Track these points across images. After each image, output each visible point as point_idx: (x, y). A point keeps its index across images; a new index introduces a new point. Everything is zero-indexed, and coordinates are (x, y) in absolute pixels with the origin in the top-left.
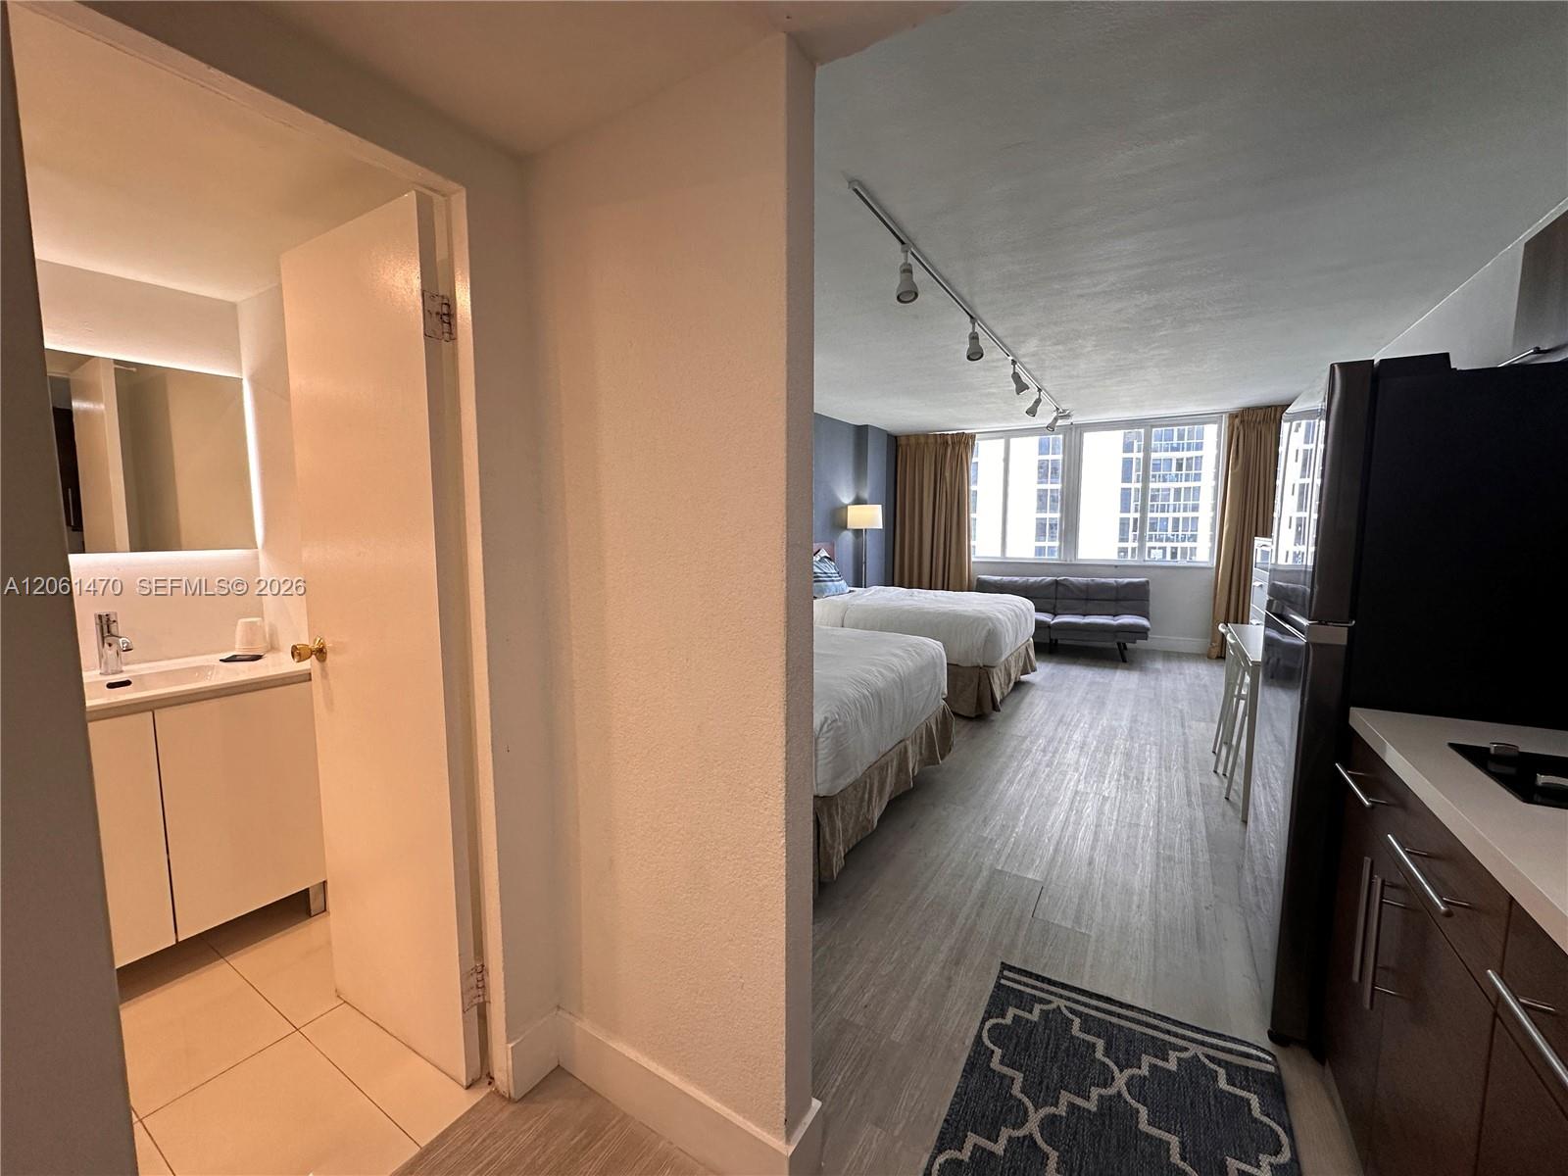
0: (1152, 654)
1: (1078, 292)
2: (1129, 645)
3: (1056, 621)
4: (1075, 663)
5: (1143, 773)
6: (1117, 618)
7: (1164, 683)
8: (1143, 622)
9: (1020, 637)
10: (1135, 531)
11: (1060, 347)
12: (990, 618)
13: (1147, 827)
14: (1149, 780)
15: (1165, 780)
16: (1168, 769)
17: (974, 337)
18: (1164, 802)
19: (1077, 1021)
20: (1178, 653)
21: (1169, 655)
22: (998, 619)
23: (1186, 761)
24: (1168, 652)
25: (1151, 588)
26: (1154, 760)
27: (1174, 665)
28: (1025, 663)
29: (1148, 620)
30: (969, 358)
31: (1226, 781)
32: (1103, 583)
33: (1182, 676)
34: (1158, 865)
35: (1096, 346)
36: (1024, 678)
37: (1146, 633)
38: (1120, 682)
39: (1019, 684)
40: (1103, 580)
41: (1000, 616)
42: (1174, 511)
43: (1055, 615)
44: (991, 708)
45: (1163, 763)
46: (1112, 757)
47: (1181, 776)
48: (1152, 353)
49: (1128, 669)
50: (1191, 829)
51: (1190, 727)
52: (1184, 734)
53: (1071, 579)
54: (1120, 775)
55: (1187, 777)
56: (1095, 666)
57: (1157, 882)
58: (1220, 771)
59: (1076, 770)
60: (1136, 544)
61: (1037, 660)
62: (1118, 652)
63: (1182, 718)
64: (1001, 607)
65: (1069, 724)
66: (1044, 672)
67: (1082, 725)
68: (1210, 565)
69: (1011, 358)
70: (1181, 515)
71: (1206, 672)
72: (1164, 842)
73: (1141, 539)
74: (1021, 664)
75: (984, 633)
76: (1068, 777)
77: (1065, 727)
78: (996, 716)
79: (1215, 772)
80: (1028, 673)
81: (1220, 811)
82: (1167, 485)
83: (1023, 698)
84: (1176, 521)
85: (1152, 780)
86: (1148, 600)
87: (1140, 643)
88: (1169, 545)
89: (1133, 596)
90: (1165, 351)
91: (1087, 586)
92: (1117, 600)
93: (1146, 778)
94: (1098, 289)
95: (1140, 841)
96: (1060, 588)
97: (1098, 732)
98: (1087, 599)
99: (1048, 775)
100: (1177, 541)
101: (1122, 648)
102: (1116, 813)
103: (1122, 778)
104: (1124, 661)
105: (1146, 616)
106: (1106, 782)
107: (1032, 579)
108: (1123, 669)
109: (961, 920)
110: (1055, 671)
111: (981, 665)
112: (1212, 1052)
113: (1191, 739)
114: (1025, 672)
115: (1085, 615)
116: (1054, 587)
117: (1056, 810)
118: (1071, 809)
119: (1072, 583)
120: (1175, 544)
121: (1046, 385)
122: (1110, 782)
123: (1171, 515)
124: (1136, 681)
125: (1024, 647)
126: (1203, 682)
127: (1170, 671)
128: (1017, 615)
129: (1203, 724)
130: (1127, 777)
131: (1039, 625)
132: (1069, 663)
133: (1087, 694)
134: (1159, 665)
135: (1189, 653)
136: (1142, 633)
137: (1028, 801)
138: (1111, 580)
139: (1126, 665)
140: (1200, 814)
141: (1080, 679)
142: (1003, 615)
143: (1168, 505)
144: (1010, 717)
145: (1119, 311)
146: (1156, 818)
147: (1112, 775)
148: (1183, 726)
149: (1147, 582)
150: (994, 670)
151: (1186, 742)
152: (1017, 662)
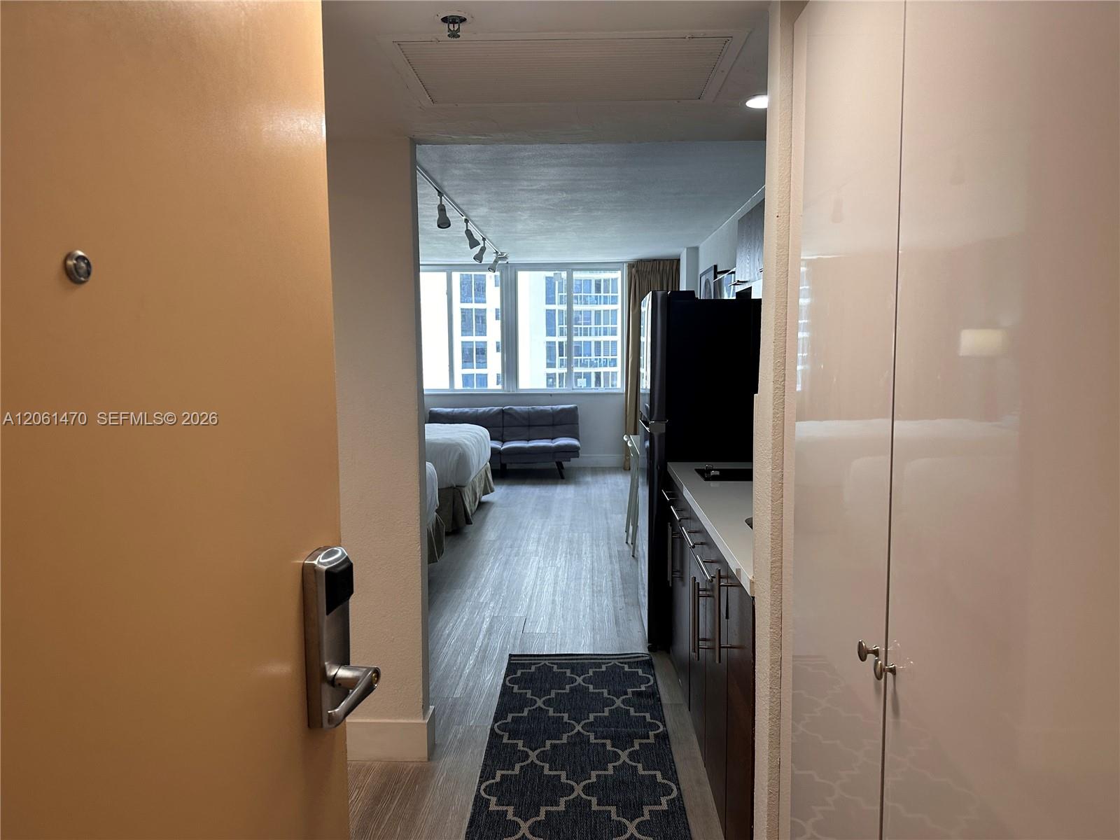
0: (583, 470)
1: (520, 188)
2: (565, 464)
3: (504, 447)
4: (523, 483)
5: (582, 550)
6: (554, 441)
7: (593, 491)
8: (575, 442)
9: (481, 461)
10: (561, 355)
11: (504, 215)
12: (459, 445)
13: (586, 578)
14: (585, 553)
15: (595, 551)
16: (598, 546)
17: (442, 209)
18: (596, 565)
19: (555, 666)
20: (603, 468)
21: (597, 470)
22: (466, 444)
23: (609, 539)
24: (595, 468)
25: (579, 412)
26: (588, 542)
27: (600, 478)
28: (485, 485)
29: (579, 440)
30: (439, 226)
31: (632, 546)
32: (542, 410)
33: (605, 485)
34: (593, 596)
35: (531, 216)
36: (484, 498)
37: (577, 452)
38: (562, 494)
39: (482, 505)
40: (542, 408)
41: (467, 442)
42: (596, 334)
43: (504, 442)
44: (465, 522)
45: (594, 542)
46: (560, 544)
47: (605, 548)
48: (570, 223)
49: (565, 484)
50: (612, 575)
51: (611, 518)
52: (607, 523)
53: (515, 407)
54: (566, 554)
55: (609, 548)
56: (539, 484)
57: (593, 603)
58: (630, 542)
59: (536, 555)
60: (564, 370)
61: (494, 484)
62: (558, 471)
63: (606, 514)
64: (464, 435)
65: (527, 528)
66: (499, 494)
67: (536, 527)
68: (621, 392)
69: (464, 218)
70: (602, 338)
71: (622, 481)
72: (596, 584)
73: (569, 365)
74: (483, 485)
75: (456, 457)
76: (532, 560)
77: (523, 531)
78: (469, 528)
79: (627, 543)
80: (488, 493)
81: (629, 563)
82: (588, 307)
83: (486, 515)
84: (598, 344)
85: (588, 553)
86: (578, 424)
87: (574, 462)
88: (593, 370)
89: (565, 421)
90: (579, 224)
91: (529, 413)
92: (553, 425)
93: (583, 553)
94: (534, 187)
95: (582, 586)
96: (506, 417)
97: (549, 530)
98: (529, 426)
99: (517, 561)
100: (600, 366)
101: (560, 465)
102: (566, 575)
103: (568, 556)
104: (562, 478)
105: (577, 438)
106: (558, 559)
107: (481, 410)
108: (562, 484)
109: (479, 643)
110: (509, 491)
111: (455, 486)
112: (621, 661)
113: (612, 526)
114: (486, 493)
115: (528, 441)
116: (500, 416)
117: (526, 580)
118: (536, 577)
119: (516, 412)
120: (598, 370)
121: (489, 236)
122: (560, 559)
123: (593, 339)
124: (573, 491)
125: (483, 470)
126: (620, 488)
127: (597, 482)
128: (478, 441)
129: (620, 516)
130: (571, 554)
131: (494, 451)
132: (518, 484)
133: (536, 505)
134: (589, 479)
135: (610, 468)
136: (572, 452)
137: (507, 577)
138: (548, 408)
139: (564, 481)
140: (617, 567)
141: (529, 494)
142: (468, 441)
143: (590, 328)
144: (480, 528)
145: (547, 200)
146: (591, 573)
147: (561, 555)
148: (607, 518)
149: (576, 408)
150: (463, 489)
151: (609, 528)
152: (480, 482)
